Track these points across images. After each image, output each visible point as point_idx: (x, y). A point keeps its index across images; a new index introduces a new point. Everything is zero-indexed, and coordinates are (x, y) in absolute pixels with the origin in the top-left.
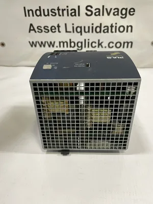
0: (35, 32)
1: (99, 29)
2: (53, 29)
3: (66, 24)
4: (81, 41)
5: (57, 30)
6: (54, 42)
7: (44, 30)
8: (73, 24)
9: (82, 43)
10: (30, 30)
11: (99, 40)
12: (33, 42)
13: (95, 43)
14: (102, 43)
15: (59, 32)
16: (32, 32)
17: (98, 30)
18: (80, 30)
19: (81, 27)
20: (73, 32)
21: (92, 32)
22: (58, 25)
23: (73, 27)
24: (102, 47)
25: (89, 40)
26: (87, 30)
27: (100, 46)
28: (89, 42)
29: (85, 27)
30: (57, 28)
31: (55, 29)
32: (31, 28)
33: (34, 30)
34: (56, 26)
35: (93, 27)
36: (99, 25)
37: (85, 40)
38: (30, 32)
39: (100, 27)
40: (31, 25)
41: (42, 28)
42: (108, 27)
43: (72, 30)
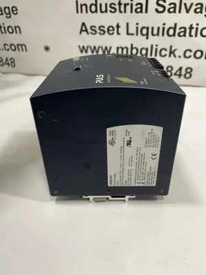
0: (88, 33)
1: (173, 31)
2: (110, 30)
3: (128, 24)
4: (146, 47)
5: (115, 32)
6: (111, 48)
7: (98, 31)
8: (137, 24)
9: (147, 50)
10: (82, 31)
11: (171, 47)
12: (83, 47)
13: (166, 50)
14: (175, 50)
15: (118, 33)
16: (84, 33)
17: (171, 32)
18: (146, 32)
19: (148, 28)
20: (137, 34)
21: (163, 35)
22: (118, 24)
23: (137, 28)
24: (175, 56)
25: (157, 45)
26: (155, 32)
27: (172, 55)
28: (156, 50)
29: (153, 28)
30: (116, 29)
31: (114, 29)
32: (83, 28)
33: (86, 30)
34: (115, 26)
35: (164, 28)
36: (173, 26)
37: (152, 46)
38: (81, 33)
39: (175, 29)
40: (83, 24)
41: (97, 29)
42: (185, 28)
43: (135, 32)
